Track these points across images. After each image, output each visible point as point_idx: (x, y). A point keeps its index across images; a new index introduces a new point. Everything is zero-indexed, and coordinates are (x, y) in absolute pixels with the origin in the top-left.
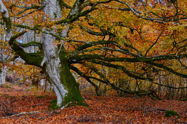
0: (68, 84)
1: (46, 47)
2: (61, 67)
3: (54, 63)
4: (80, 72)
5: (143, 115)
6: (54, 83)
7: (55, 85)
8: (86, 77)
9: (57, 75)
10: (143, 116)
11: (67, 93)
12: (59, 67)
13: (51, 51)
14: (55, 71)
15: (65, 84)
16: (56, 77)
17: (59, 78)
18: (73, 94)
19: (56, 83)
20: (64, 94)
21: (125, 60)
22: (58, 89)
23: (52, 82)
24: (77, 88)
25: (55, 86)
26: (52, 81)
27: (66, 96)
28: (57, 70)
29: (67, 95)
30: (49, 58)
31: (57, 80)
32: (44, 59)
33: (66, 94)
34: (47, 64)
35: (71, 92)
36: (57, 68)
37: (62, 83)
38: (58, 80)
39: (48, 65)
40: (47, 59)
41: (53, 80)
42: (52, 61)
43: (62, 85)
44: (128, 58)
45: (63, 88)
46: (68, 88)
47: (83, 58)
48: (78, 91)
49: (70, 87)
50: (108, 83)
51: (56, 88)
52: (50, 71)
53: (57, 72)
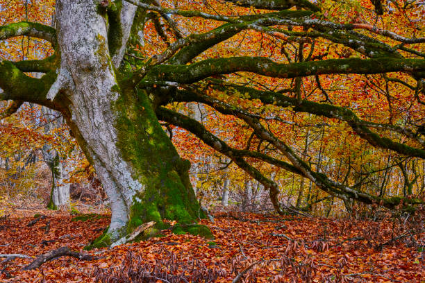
0: (144, 160)
1: (66, 35)
2: (118, 103)
3: (93, 88)
4: (210, 135)
5: (413, 258)
6: (98, 158)
7: (103, 165)
8: (230, 152)
9: (108, 128)
10: (417, 261)
11: (141, 191)
12: (112, 103)
13: (81, 45)
14: (99, 118)
15: (134, 162)
16: (104, 137)
17: (113, 141)
18: (164, 193)
19: (105, 160)
20: (130, 196)
21: (345, 66)
22: (114, 180)
23: (94, 157)
24: (180, 174)
25: (104, 169)
26: (95, 154)
27: (137, 204)
28: (104, 113)
29: (140, 198)
30: (74, 70)
31: (106, 149)
32: (59, 77)
33: (138, 195)
34: (72, 92)
35: (157, 188)
36: (105, 104)
37: (126, 159)
38: (112, 147)
39: (76, 98)
40: (68, 76)
41: (94, 149)
42: (85, 83)
43: (123, 164)
44: (353, 59)
45: (127, 175)
46: (146, 174)
47: (197, 71)
48: (181, 184)
49: (154, 170)
50: (303, 169)
51: (106, 175)
52: (83, 118)
53: (106, 121)
